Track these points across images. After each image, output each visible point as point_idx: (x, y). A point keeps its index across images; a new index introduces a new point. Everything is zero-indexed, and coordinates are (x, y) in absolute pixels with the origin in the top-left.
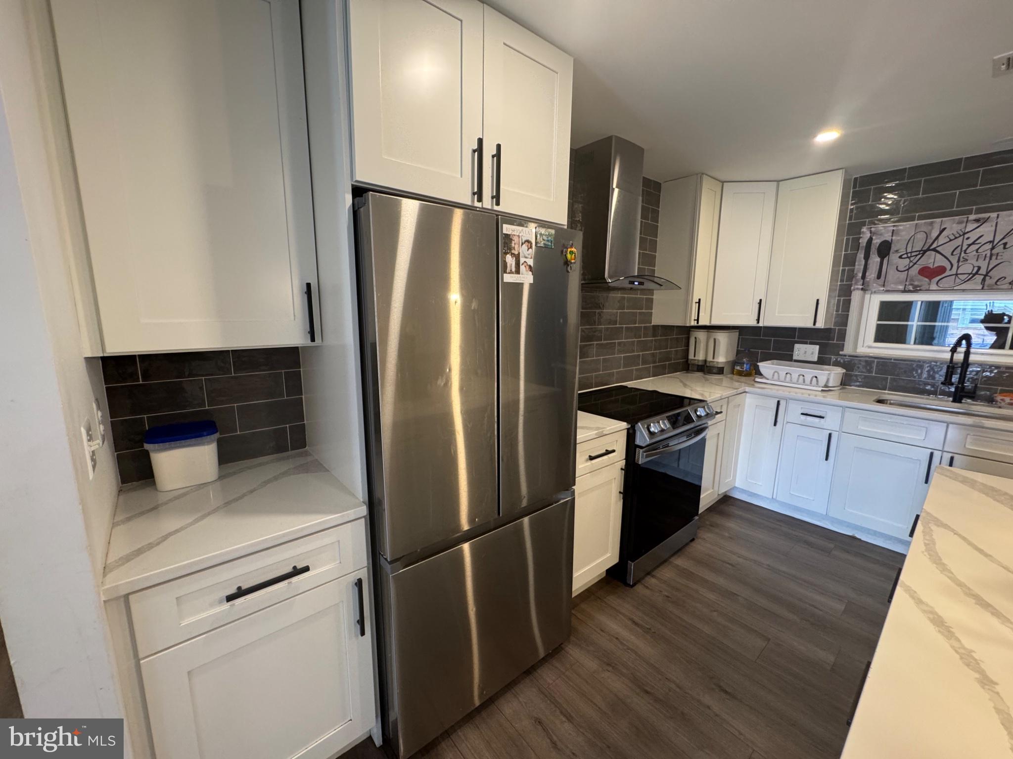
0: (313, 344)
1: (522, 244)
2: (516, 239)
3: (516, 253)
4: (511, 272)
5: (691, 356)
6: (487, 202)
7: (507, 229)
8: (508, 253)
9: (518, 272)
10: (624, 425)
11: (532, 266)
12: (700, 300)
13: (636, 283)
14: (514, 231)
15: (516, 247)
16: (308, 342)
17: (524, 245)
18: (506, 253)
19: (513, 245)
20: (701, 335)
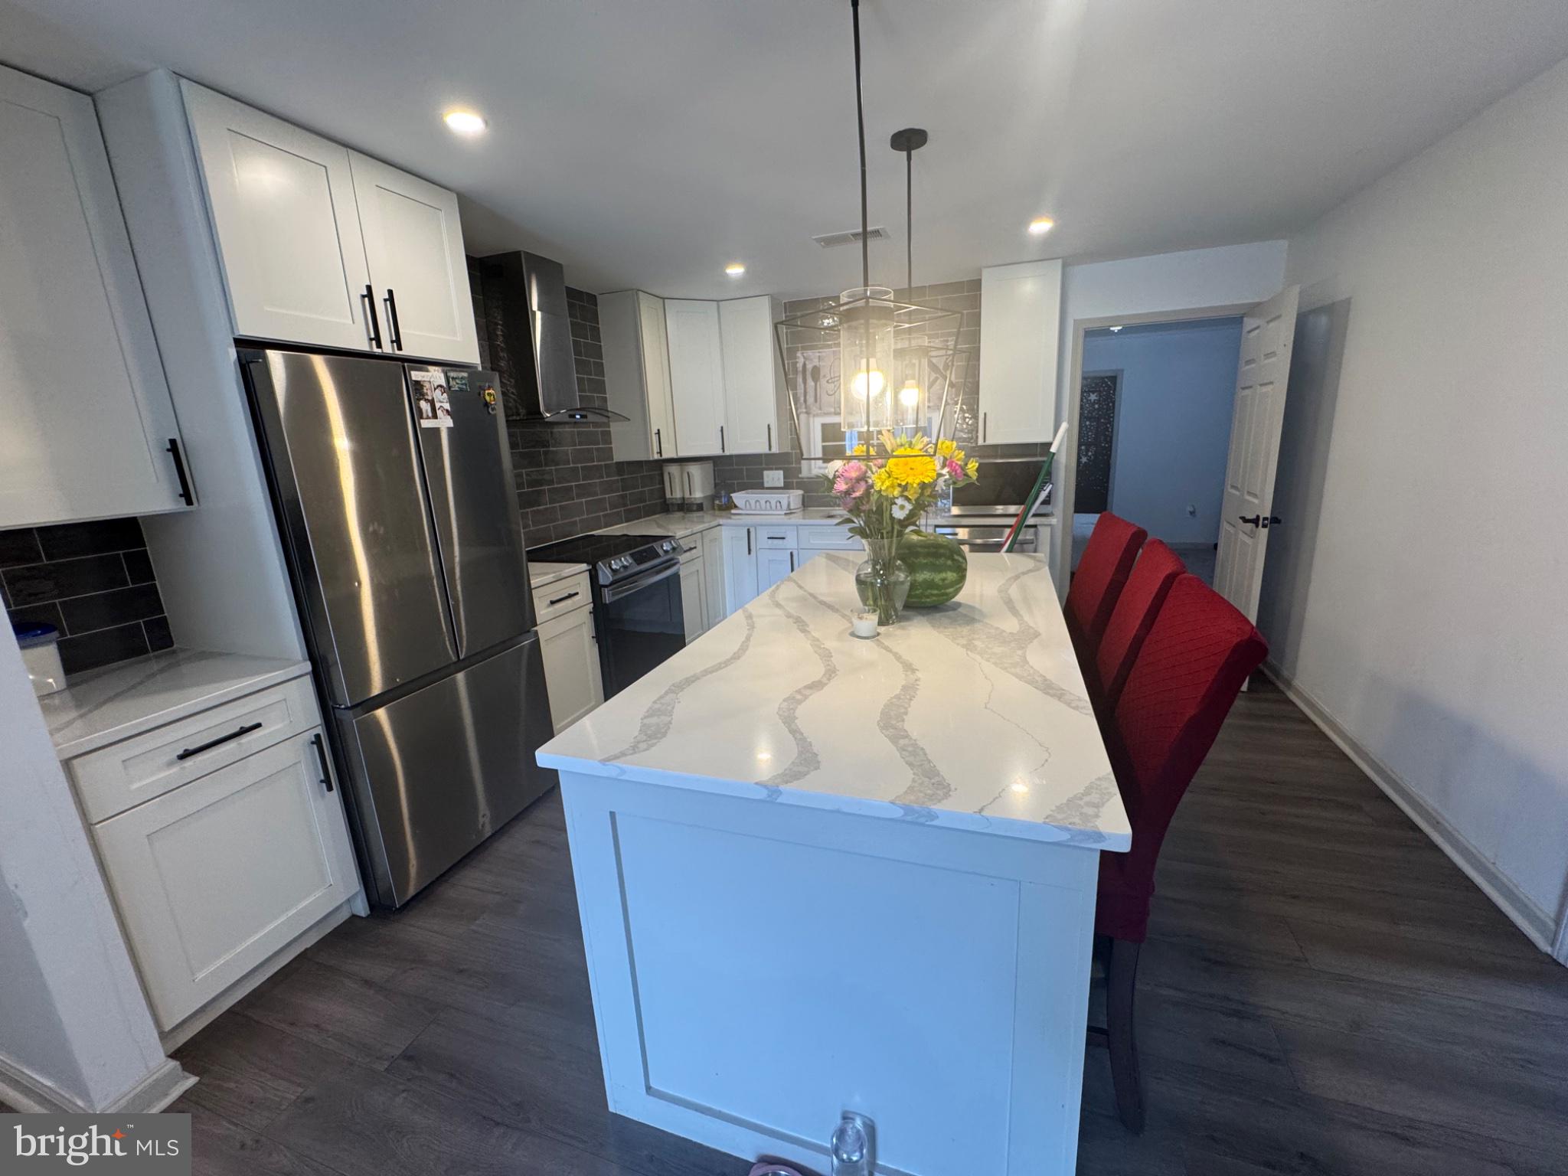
0: (189, 508)
1: (435, 389)
2: (427, 385)
3: (430, 398)
4: (428, 418)
5: (668, 495)
6: (388, 348)
7: (416, 375)
8: (421, 399)
9: (435, 416)
10: (584, 566)
11: (449, 409)
12: (659, 430)
13: (578, 417)
14: (423, 377)
15: (429, 392)
16: (182, 505)
17: (437, 390)
18: (419, 400)
19: (425, 391)
20: (674, 469)
